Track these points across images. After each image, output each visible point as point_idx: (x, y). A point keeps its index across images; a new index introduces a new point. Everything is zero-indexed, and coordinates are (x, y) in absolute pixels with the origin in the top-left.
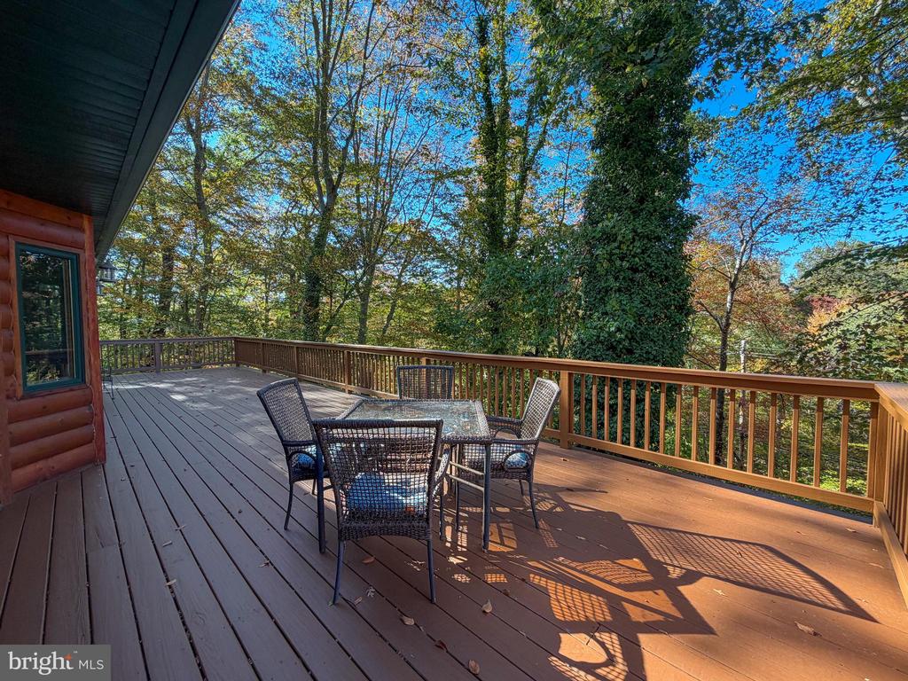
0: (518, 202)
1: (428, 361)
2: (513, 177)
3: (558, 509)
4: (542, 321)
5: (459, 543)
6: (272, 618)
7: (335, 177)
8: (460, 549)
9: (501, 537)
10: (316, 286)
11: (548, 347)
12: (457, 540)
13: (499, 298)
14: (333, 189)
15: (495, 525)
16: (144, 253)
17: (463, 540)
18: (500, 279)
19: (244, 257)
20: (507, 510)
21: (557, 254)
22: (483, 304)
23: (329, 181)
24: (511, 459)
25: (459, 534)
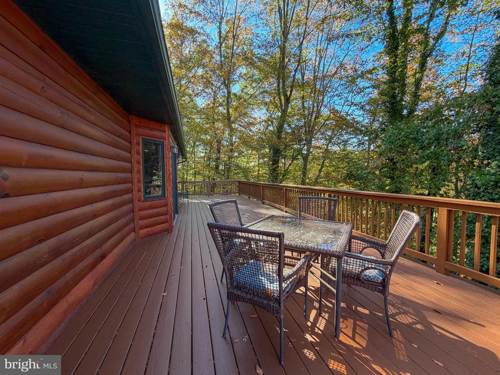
0: (418, 84)
1: (330, 196)
2: (413, 66)
3: (419, 326)
4: (435, 171)
5: (318, 326)
6: (192, 331)
7: (288, 93)
8: (316, 331)
9: (354, 332)
10: (277, 153)
11: (440, 190)
12: (317, 323)
13: (394, 155)
14: (288, 100)
15: (352, 321)
16: (208, 144)
17: (321, 325)
18: (396, 141)
19: (246, 142)
20: (367, 312)
21: (453, 115)
22: (384, 160)
23: (286, 95)
24: (367, 272)
25: (321, 318)
